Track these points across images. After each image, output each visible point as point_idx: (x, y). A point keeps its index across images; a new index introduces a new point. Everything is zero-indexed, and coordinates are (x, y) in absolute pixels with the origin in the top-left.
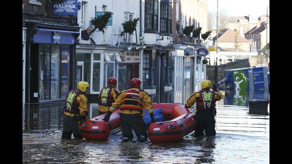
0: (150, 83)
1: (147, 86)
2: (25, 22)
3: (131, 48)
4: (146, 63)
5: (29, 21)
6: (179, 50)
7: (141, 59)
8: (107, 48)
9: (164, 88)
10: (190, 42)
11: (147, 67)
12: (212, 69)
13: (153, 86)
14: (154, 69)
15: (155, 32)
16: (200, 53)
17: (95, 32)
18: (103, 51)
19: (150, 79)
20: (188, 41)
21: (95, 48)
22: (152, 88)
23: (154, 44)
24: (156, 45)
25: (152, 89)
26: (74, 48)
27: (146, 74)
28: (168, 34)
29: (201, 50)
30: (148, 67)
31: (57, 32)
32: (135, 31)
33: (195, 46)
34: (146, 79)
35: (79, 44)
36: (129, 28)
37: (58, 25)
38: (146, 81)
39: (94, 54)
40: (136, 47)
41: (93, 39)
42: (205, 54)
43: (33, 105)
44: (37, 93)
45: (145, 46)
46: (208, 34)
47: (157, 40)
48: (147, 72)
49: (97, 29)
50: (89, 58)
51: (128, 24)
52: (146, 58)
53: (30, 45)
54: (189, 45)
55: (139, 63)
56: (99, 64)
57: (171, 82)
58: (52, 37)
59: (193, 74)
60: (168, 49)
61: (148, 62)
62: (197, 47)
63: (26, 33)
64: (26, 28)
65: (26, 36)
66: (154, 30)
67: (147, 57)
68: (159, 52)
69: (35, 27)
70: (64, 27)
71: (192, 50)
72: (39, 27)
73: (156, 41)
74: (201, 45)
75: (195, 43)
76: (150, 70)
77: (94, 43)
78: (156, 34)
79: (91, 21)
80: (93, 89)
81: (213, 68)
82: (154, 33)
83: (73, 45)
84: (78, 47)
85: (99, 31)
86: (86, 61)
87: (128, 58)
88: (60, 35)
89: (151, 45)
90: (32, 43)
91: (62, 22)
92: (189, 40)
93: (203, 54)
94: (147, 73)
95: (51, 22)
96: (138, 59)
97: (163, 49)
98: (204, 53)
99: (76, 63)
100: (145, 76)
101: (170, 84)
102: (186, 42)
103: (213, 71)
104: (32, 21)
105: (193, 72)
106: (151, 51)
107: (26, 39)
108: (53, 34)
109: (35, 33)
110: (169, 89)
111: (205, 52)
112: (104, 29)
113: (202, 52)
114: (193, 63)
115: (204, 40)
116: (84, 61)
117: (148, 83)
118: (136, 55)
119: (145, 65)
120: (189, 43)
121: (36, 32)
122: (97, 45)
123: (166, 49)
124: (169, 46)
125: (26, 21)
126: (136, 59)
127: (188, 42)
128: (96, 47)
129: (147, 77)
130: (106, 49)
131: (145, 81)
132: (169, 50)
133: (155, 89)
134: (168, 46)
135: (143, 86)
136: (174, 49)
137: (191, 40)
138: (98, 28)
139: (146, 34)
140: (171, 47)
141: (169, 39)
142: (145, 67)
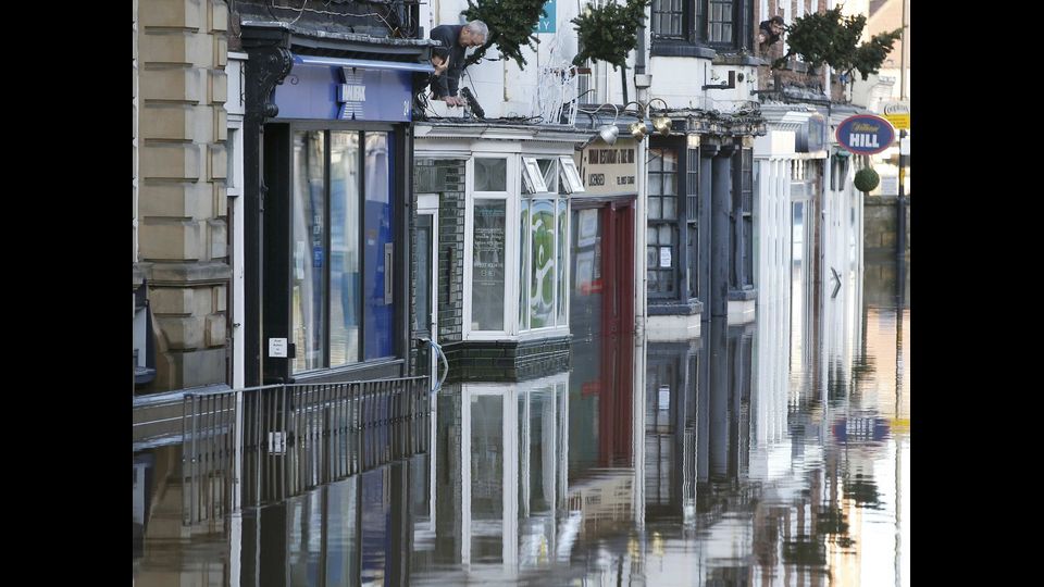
0: (679, 289)
1: (663, 300)
2: (243, 27)
3: (615, 129)
4: (662, 197)
5: (259, 24)
6: (778, 132)
7: (640, 180)
8: (534, 135)
9: (724, 308)
10: (810, 86)
11: (665, 216)
12: (878, 215)
13: (693, 303)
14: (693, 224)
15: (698, 51)
16: (854, 140)
17: (483, 61)
18: (518, 148)
19: (679, 270)
20: (802, 83)
21: (482, 133)
22: (686, 312)
23: (695, 106)
24: (702, 114)
25: (688, 315)
26: (407, 138)
27: (658, 246)
28: (743, 58)
29: (858, 128)
30: (668, 213)
31: (354, 69)
32: (632, 53)
33: (828, 107)
34: (658, 269)
35: (425, 119)
36: (610, 38)
37: (353, 37)
38: (658, 276)
39: (478, 162)
40: (629, 126)
41: (472, 91)
42: (876, 145)
43: (273, 395)
44: (284, 341)
45: (667, 120)
46: (883, 43)
47: (706, 87)
48: (666, 235)
49: (494, 51)
50: (457, 179)
51: (603, 18)
52: (662, 173)
53: (261, 128)
54: (807, 101)
55: (634, 197)
56: (500, 205)
57: (750, 281)
58: (337, 93)
59: (817, 241)
60: (743, 128)
61: (668, 191)
62: (835, 112)
63: (243, 76)
64: (245, 56)
65: (243, 91)
66: (694, 44)
67: (665, 170)
68: (711, 142)
69: (284, 48)
70: (382, 45)
71: (819, 127)
72: (297, 50)
73: (701, 93)
74: (848, 99)
75: (828, 92)
76: (678, 231)
77: (479, 112)
78: (703, 61)
79: (463, 13)
80: (473, 320)
81: (885, 209)
82: (694, 57)
83: (404, 125)
84: (421, 131)
85: (501, 57)
86: (447, 195)
87: (593, 175)
88: (363, 83)
89: (686, 114)
90: (270, 120)
91: (364, 22)
92: (805, 80)
93: (868, 145)
94: (662, 242)
95: (326, 24)
96: (631, 180)
97: (725, 130)
98: (871, 141)
99: (412, 205)
100: (655, 258)
101: (747, 292)
102: (794, 91)
103: (884, 223)
104: (272, 23)
105: (817, 229)
106: (684, 139)
107: (243, 103)
108: (339, 76)
109: (283, 79)
110: (742, 314)
111: (875, 137)
112: (524, 49)
113: (865, 133)
114: (817, 187)
115: (865, 77)
116: (440, 194)
117: (670, 288)
118: (624, 161)
119: (655, 206)
120: (806, 94)
121: (288, 72)
122: (490, 120)
123: (736, 129)
124: (746, 114)
125: (244, 23)
126: (623, 179)
127: (803, 87)
128: (489, 130)
129: (666, 259)
130: (531, 138)
131: (655, 278)
132: (747, 132)
133: (699, 317)
134: (741, 114)
135: (650, 300)
136: (762, 128)
137: (813, 78)
138: (494, 46)
139: (658, 60)
140: (753, 120)
141: (745, 80)
142: (655, 216)
